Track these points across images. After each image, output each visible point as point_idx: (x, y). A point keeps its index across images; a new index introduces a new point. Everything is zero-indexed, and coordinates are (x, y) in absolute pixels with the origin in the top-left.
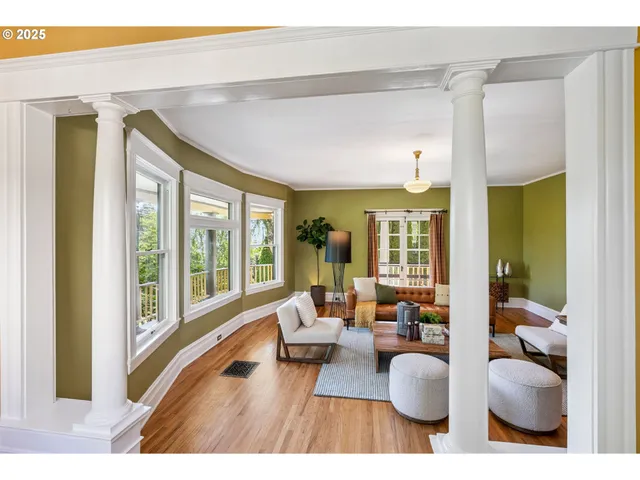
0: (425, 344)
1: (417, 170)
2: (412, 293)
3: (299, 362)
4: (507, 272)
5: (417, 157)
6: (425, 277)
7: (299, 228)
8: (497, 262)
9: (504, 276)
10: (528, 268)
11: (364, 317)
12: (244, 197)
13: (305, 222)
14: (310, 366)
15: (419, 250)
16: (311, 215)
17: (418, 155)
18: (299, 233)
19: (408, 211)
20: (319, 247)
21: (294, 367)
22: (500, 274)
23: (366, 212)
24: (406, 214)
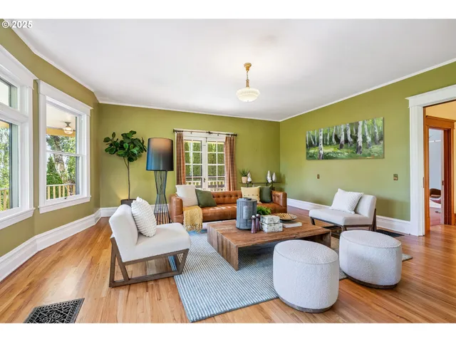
0: (268, 233)
1: (248, 81)
2: (225, 197)
3: (143, 281)
4: (274, 179)
5: (248, 69)
6: (222, 186)
7: (107, 140)
8: (267, 173)
9: (273, 182)
10: (284, 176)
11: (192, 220)
12: (36, 83)
13: (114, 135)
14: (160, 283)
15: (217, 165)
16: (119, 129)
17: (248, 67)
18: (106, 146)
19: (210, 133)
20: (130, 160)
21: (140, 290)
22: (270, 181)
23: (174, 131)
24: (207, 135)
